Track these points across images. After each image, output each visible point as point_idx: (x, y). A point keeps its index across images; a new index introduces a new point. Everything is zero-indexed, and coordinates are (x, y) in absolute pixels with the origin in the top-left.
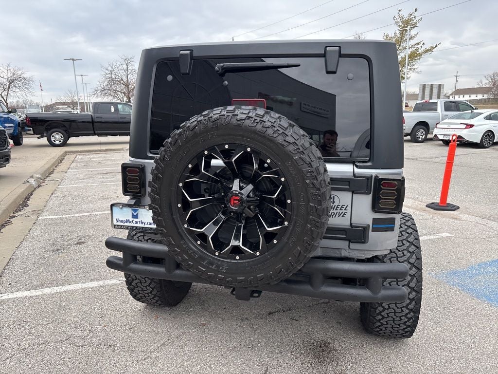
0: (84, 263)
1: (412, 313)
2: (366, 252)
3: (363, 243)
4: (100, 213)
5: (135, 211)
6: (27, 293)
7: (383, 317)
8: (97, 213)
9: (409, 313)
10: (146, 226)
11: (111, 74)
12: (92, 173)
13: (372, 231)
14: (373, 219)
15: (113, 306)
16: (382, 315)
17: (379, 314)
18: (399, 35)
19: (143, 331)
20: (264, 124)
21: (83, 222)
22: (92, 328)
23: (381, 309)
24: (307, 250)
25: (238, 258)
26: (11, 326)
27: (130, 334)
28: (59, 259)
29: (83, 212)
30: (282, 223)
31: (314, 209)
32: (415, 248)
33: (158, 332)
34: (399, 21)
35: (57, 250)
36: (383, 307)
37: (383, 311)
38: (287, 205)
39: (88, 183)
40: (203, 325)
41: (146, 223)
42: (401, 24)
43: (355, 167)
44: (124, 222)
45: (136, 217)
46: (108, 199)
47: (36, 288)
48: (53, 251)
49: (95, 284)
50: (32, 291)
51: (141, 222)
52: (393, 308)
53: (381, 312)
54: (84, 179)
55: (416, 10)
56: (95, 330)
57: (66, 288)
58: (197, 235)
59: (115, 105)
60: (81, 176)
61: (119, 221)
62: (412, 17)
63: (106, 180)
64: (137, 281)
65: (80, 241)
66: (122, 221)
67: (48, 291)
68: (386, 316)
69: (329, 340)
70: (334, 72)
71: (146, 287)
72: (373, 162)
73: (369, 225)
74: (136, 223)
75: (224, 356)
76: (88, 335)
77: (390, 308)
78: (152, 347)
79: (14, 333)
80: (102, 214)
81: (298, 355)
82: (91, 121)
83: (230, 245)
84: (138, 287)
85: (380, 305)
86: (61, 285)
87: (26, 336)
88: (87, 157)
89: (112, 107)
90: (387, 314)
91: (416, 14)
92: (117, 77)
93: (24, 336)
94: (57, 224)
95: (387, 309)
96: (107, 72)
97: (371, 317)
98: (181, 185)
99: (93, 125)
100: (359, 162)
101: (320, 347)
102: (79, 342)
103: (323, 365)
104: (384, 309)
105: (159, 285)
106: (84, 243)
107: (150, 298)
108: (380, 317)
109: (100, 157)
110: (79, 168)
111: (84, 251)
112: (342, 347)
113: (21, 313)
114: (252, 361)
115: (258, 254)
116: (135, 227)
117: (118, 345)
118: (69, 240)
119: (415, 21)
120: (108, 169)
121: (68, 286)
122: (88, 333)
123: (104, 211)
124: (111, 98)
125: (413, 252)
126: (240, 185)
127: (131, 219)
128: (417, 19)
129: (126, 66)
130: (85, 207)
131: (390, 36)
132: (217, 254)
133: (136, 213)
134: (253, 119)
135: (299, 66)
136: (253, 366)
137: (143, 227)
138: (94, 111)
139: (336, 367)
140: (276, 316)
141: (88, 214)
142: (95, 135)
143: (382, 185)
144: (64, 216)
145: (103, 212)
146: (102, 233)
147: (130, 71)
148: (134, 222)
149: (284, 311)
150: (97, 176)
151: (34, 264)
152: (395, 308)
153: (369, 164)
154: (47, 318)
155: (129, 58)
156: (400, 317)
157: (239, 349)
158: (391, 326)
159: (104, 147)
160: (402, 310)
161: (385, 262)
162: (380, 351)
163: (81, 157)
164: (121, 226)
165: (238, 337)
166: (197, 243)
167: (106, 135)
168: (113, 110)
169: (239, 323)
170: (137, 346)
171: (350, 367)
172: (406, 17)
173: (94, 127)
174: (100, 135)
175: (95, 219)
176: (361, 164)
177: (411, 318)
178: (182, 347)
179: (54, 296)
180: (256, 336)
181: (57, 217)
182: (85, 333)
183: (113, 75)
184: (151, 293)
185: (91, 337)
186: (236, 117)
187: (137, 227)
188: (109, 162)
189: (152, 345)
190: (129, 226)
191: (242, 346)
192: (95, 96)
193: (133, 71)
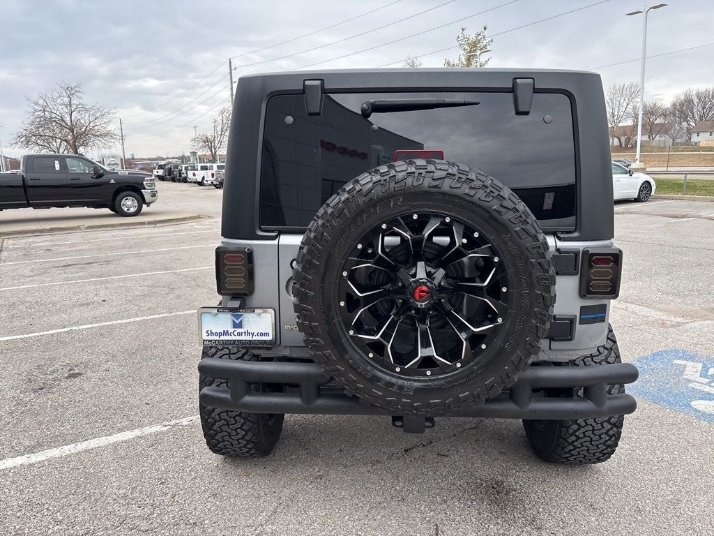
0: (95, 405)
1: (614, 429)
2: (570, 352)
3: (570, 340)
4: (87, 326)
5: (237, 317)
6: (20, 460)
7: (578, 438)
8: (81, 327)
9: (611, 429)
10: (255, 338)
11: (44, 111)
12: (42, 266)
13: (580, 324)
14: (582, 307)
15: (172, 464)
16: (577, 436)
17: (574, 434)
18: (465, 63)
19: (236, 496)
20: (473, 184)
21: (63, 344)
22: (154, 501)
23: (575, 427)
24: (529, 354)
25: (429, 373)
26: (19, 514)
27: (218, 503)
28: (50, 403)
29: (57, 327)
30: (493, 320)
31: (541, 298)
32: (612, 343)
33: (259, 494)
34: (463, 43)
35: (42, 389)
36: (578, 424)
37: (578, 429)
38: (502, 296)
39: (43, 282)
40: (321, 477)
41: (255, 334)
42: (466, 47)
43: (557, 240)
44: (220, 334)
45: (239, 325)
46: (88, 304)
47: (32, 450)
48: (35, 391)
49: (128, 435)
50: (29, 456)
51: (248, 334)
52: (591, 425)
53: (575, 431)
54: (33, 276)
55: (485, 28)
56: (160, 504)
57: (82, 446)
58: (368, 345)
59: (62, 159)
60: (27, 272)
61: (212, 334)
62: (480, 37)
63: (71, 275)
64: (223, 422)
65: (72, 372)
66: (216, 334)
67: (55, 453)
68: (582, 435)
69: (500, 478)
70: (527, 113)
71: (236, 430)
72: (580, 232)
73: (576, 316)
74: (239, 334)
75: (371, 517)
76: (152, 513)
77: (587, 424)
78: (260, 518)
79: (28, 525)
80: (90, 329)
81: (469, 503)
82: (21, 183)
83: (419, 356)
84: (222, 431)
85: (575, 422)
86: (72, 442)
87: (51, 526)
88: (23, 242)
89: (57, 162)
90: (584, 433)
91: (486, 33)
92: (54, 115)
93: (47, 526)
94: (20, 349)
95: (584, 427)
96: (37, 107)
97: (561, 440)
98: (345, 274)
99: (25, 192)
100: (563, 232)
101: (493, 488)
102: (144, 525)
103: (507, 511)
104: (580, 427)
105: (256, 425)
106: (80, 374)
107: (240, 445)
108: (574, 438)
109: (45, 241)
110: (16, 259)
111: (87, 386)
112: (520, 485)
113: (26, 491)
114: (411, 519)
115: (459, 365)
116: (238, 341)
117: (207, 522)
118: (53, 372)
119: (484, 43)
120: (68, 259)
121: (86, 443)
122: (152, 510)
123: (91, 323)
124: (37, 148)
125: (611, 348)
126: (426, 270)
127: (231, 330)
128: (488, 40)
129: (69, 99)
130: (54, 319)
131: (452, 63)
132: (398, 370)
133: (240, 320)
134: (457, 178)
135: (478, 104)
136: (417, 525)
137: (250, 341)
138: (26, 169)
139: (525, 512)
140: (416, 453)
141: (65, 329)
142: (29, 206)
143: (593, 261)
144: (26, 336)
145: (90, 326)
146: (103, 357)
147: (75, 106)
148: (235, 333)
149: (424, 446)
150: (54, 270)
151: (11, 413)
152: (594, 424)
153: (576, 234)
154: (73, 495)
155: (73, 87)
156: (600, 436)
157: (386, 505)
158: (587, 449)
159: (48, 226)
160: (602, 425)
161: (578, 365)
162: (569, 483)
163: (11, 242)
164: (216, 341)
165: (377, 488)
166: (368, 356)
167: (48, 206)
168: (57, 167)
169: (369, 468)
170: (237, 520)
171: (541, 509)
172: (473, 37)
173: (28, 194)
174: (36, 206)
175: (81, 336)
176: (566, 236)
177: (614, 435)
178: (305, 511)
179: (69, 459)
180: (401, 484)
181: (15, 337)
182: (148, 510)
183: (46, 113)
184: (242, 438)
185: (159, 515)
186: (432, 174)
187: (240, 341)
188: (63, 249)
189: (260, 515)
190: (228, 341)
191: (389, 499)
192: (18, 146)
193: (81, 106)
